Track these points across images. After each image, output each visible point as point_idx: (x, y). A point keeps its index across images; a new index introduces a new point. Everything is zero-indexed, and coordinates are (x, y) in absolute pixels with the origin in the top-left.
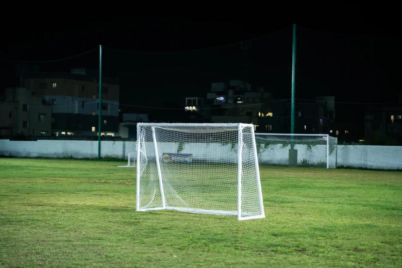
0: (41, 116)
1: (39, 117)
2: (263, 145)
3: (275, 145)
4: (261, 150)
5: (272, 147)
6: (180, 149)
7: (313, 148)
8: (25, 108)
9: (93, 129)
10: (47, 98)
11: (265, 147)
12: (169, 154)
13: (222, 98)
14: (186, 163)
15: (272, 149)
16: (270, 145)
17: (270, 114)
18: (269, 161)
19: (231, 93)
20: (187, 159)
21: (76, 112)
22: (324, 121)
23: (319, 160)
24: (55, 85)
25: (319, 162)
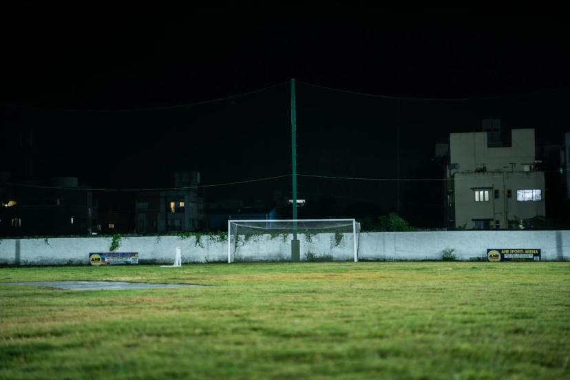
2: (243, 237)
3: (260, 236)
4: (240, 243)
5: (256, 238)
6: (115, 245)
7: (313, 238)
11: (246, 239)
12: (99, 254)
14: (127, 264)
15: (255, 241)
16: (252, 237)
18: (251, 257)
20: (130, 260)
23: (323, 254)
25: (322, 256)
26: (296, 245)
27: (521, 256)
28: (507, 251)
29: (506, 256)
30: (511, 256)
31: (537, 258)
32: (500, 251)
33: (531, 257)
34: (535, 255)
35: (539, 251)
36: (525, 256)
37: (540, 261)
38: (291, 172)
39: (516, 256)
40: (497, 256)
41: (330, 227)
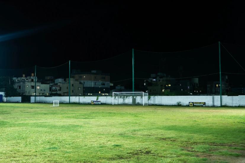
0: (79, 88)
1: (78, 88)
6: (97, 99)
8: (73, 85)
9: (100, 92)
10: (82, 81)
11: (126, 98)
12: (93, 101)
13: (155, 80)
14: (99, 104)
16: (128, 97)
17: (170, 85)
19: (158, 77)
20: (99, 103)
21: (93, 86)
22: (190, 87)
24: (84, 77)
26: (134, 100)
27: (199, 105)
28: (195, 103)
29: (195, 105)
30: (196, 105)
31: (204, 106)
32: (193, 103)
33: (202, 105)
34: (204, 104)
35: (205, 103)
36: (201, 105)
37: (205, 107)
38: (132, 78)
39: (198, 104)
40: (192, 104)
41: (139, 94)
